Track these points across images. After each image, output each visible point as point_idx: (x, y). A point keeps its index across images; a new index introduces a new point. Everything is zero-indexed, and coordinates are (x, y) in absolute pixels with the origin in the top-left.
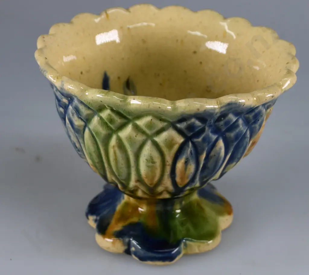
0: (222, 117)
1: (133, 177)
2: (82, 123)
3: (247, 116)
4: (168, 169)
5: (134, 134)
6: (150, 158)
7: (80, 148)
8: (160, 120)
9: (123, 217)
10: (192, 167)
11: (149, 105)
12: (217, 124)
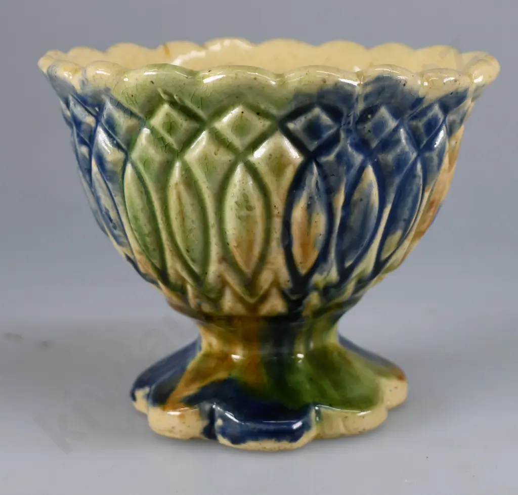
0: (369, 114)
1: (215, 251)
2: (120, 155)
3: (414, 123)
4: (277, 223)
5: (213, 148)
6: (243, 198)
7: (118, 220)
8: (258, 114)
9: (199, 374)
10: (320, 220)
11: (236, 74)
12: (360, 127)
